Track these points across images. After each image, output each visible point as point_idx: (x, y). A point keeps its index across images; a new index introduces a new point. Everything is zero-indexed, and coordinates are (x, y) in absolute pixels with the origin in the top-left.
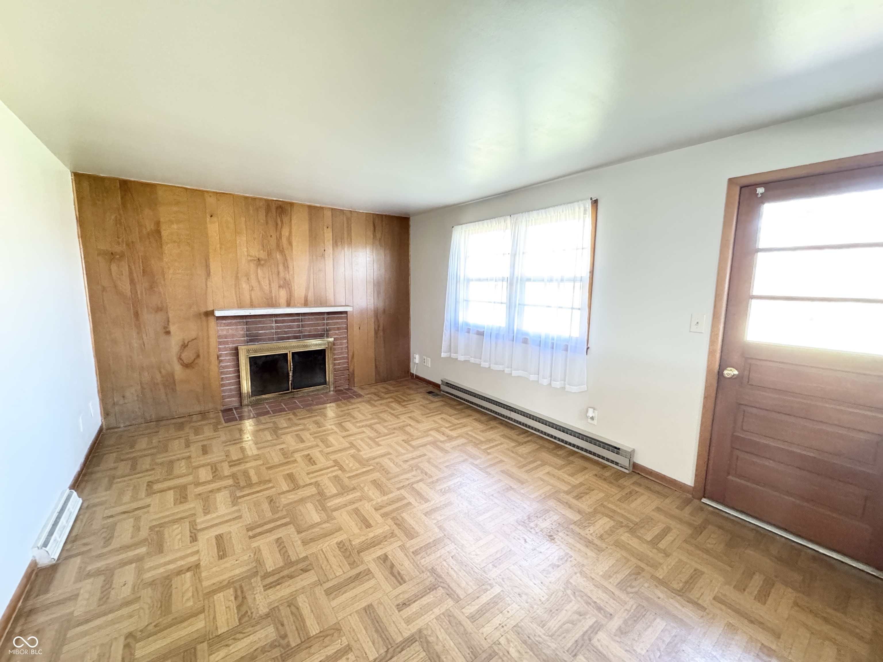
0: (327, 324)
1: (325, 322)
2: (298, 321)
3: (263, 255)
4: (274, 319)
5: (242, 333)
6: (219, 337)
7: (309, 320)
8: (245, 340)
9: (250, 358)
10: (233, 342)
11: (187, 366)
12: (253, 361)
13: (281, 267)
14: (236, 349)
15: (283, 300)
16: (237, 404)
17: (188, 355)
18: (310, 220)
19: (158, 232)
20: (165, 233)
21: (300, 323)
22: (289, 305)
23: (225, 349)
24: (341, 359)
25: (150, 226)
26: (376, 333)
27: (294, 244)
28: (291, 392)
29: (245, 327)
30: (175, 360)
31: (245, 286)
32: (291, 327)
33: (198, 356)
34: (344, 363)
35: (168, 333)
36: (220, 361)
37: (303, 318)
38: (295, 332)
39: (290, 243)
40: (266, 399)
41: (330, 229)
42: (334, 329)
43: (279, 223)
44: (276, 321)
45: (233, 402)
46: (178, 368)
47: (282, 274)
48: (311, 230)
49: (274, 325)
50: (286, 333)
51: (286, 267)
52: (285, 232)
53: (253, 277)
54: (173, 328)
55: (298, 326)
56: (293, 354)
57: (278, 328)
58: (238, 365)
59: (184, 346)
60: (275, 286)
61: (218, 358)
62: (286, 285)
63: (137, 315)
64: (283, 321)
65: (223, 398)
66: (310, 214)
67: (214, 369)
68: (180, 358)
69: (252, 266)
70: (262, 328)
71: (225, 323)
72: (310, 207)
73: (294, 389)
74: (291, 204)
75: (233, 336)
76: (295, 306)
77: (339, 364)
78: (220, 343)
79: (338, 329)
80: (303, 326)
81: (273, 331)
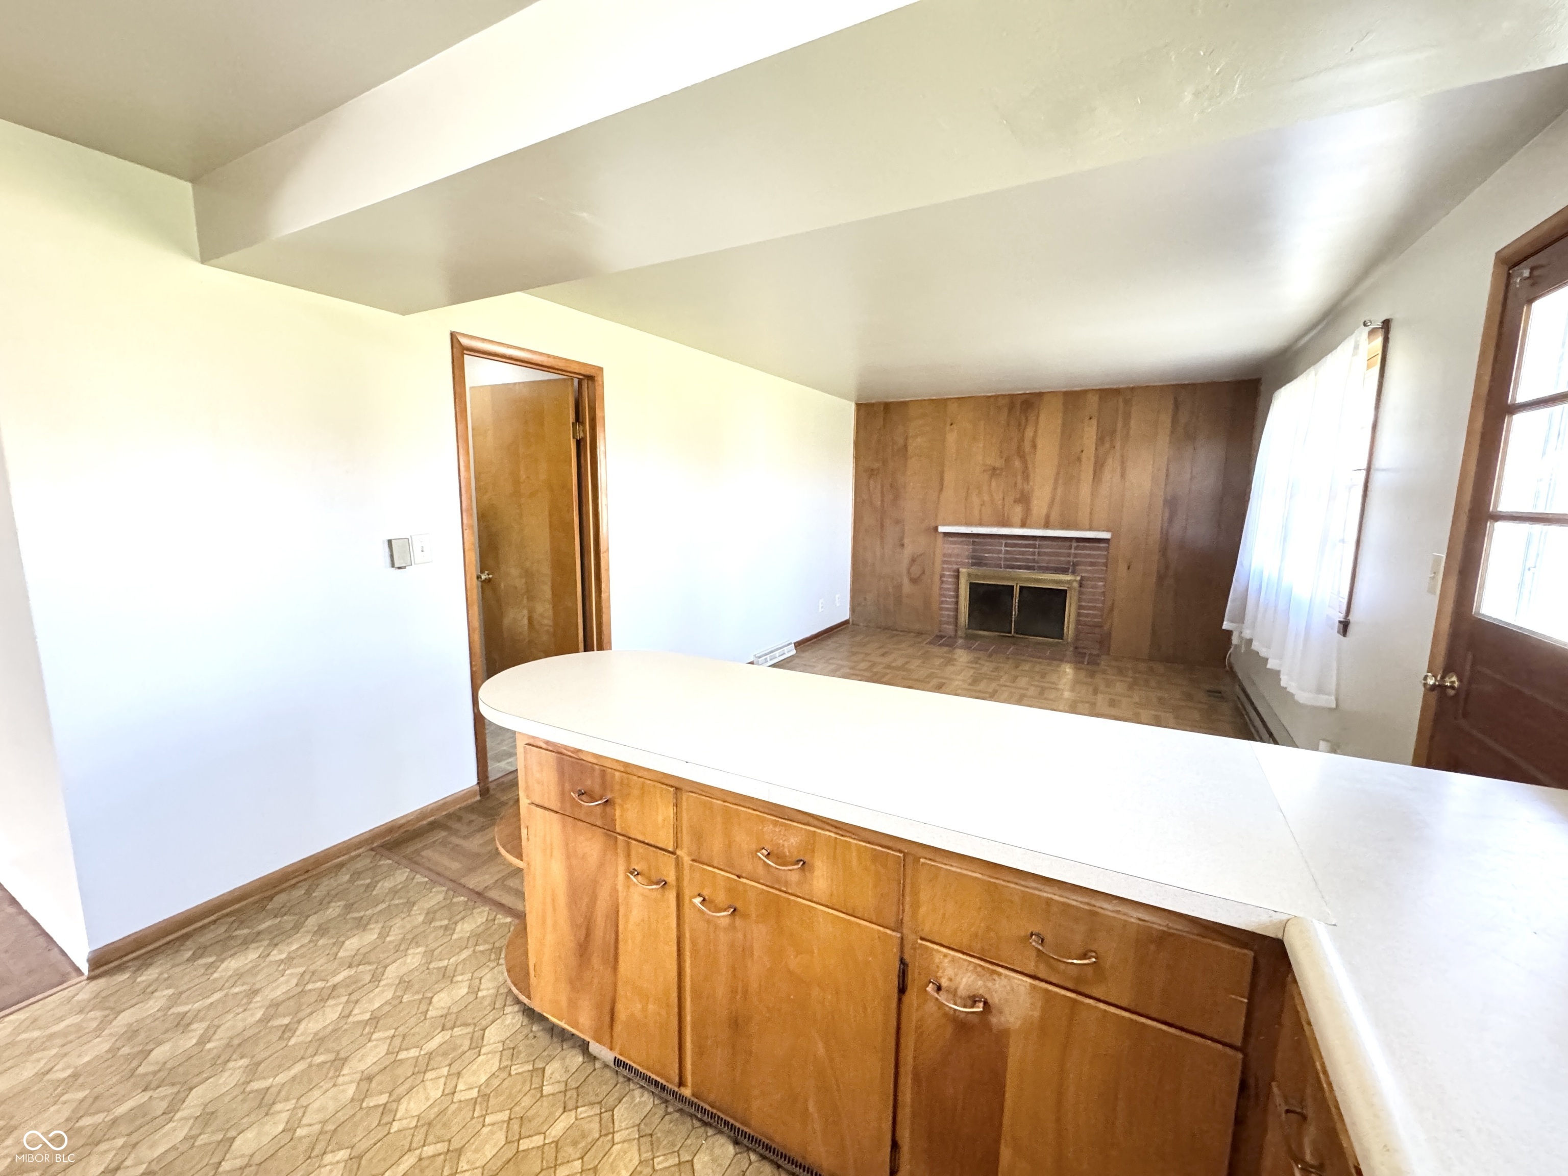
0: (1075, 555)
1: (1073, 551)
2: (1034, 546)
3: (999, 463)
4: (1004, 542)
5: (967, 553)
6: (944, 555)
7: (1048, 547)
8: (968, 562)
9: (971, 584)
10: (957, 563)
11: (914, 581)
12: (974, 587)
13: (1019, 478)
14: (958, 571)
15: (1017, 519)
16: (952, 633)
17: (916, 570)
18: (1065, 412)
19: (905, 447)
20: (911, 448)
21: (1036, 550)
22: (1023, 525)
23: (949, 570)
24: (1090, 608)
25: (901, 442)
26: (1161, 578)
27: (1039, 446)
28: (1013, 637)
29: (971, 547)
30: (905, 572)
31: (975, 500)
32: (1023, 553)
33: (923, 572)
34: (1095, 616)
35: (903, 545)
36: (942, 582)
37: (1041, 543)
38: (1027, 560)
39: (1034, 446)
40: (984, 637)
41: (1094, 422)
42: (1085, 564)
43: (1023, 421)
44: (1006, 543)
45: (949, 629)
46: (906, 581)
47: (1019, 486)
48: (1064, 425)
49: (1003, 548)
50: (1017, 560)
51: (1026, 478)
52: (1029, 433)
53: (985, 488)
54: (906, 541)
55: (1033, 554)
56: (1021, 588)
57: (1007, 552)
58: (957, 590)
59: (913, 560)
60: (1009, 500)
61: (941, 577)
62: (1024, 499)
63: (882, 526)
64: (1015, 545)
65: (941, 623)
66: (1065, 404)
67: (936, 588)
68: (909, 572)
69: (986, 477)
70: (989, 552)
71: (951, 541)
72: (1066, 394)
73: (1017, 633)
74: (1040, 395)
75: (957, 555)
76: (1030, 527)
77: (1087, 615)
78: (944, 562)
79: (1092, 564)
80: (1039, 554)
81: (1000, 556)
